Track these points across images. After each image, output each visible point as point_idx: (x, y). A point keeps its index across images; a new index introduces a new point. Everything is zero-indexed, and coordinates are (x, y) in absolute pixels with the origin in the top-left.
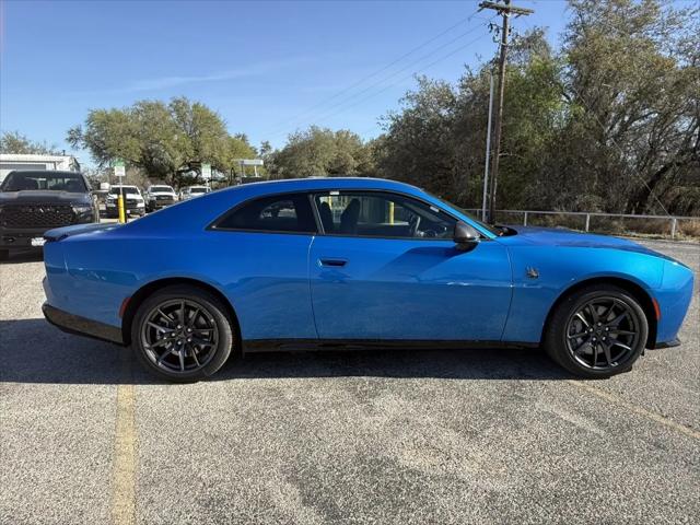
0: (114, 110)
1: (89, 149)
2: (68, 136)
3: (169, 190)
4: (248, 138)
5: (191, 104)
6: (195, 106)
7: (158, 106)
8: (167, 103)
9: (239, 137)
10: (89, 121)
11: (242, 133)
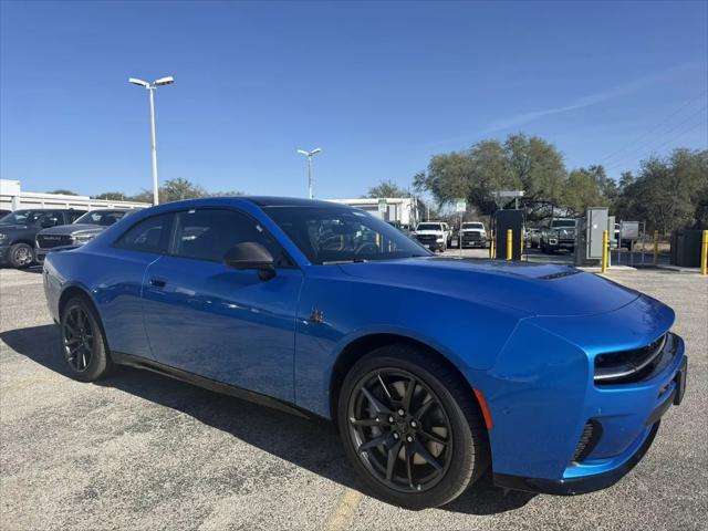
0: (453, 153)
1: (429, 191)
2: (414, 181)
3: (480, 227)
4: (605, 169)
5: (527, 139)
6: (531, 141)
7: (494, 145)
8: (502, 141)
9: (594, 168)
10: (431, 166)
11: (597, 165)
